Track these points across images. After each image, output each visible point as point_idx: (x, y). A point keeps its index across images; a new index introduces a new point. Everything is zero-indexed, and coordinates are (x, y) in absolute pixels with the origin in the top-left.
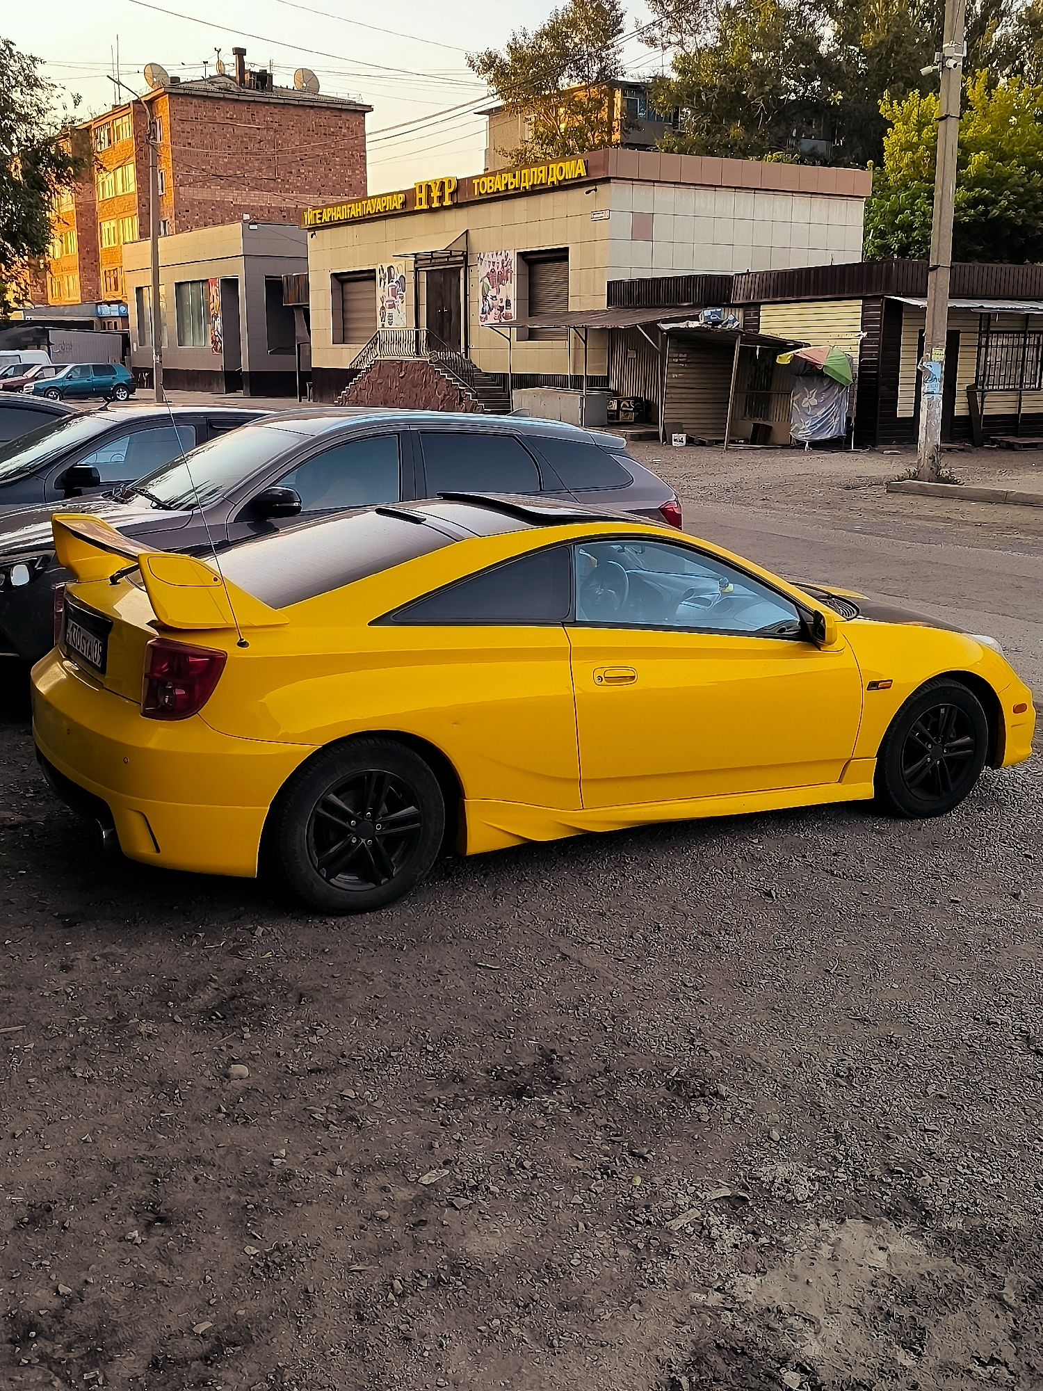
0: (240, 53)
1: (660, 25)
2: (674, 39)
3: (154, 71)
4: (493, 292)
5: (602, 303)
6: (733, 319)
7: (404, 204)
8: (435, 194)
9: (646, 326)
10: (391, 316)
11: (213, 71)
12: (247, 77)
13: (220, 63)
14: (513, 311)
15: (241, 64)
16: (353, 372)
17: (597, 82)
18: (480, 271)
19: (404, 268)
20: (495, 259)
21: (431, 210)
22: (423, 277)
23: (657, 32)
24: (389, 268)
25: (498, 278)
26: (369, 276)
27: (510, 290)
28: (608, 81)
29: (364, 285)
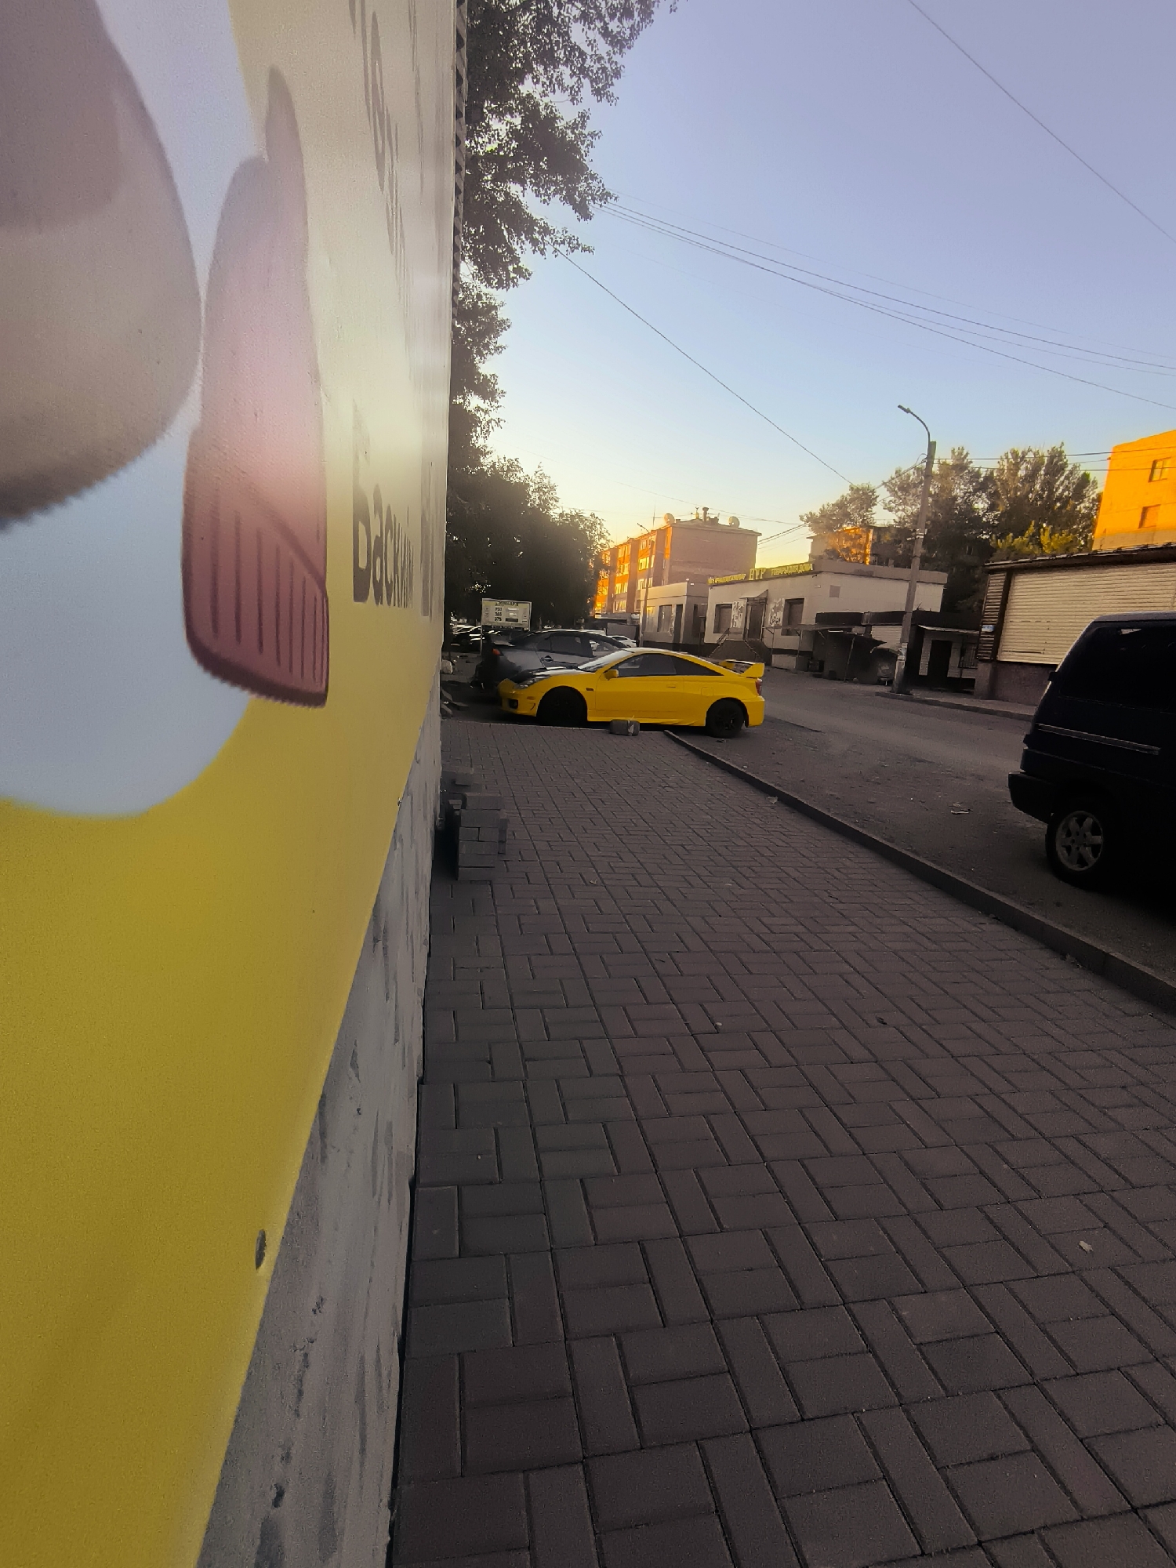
0: (706, 509)
1: (894, 502)
2: (900, 508)
3: (669, 516)
4: (775, 615)
5: (813, 622)
6: (856, 630)
7: (746, 577)
8: (757, 574)
9: (822, 631)
10: (735, 623)
11: (694, 517)
12: (708, 520)
13: (697, 514)
14: (781, 623)
15: (705, 514)
16: (717, 645)
17: (861, 526)
18: (771, 606)
19: (742, 603)
20: (776, 601)
21: (755, 581)
22: (750, 608)
23: (893, 505)
24: (737, 604)
25: (777, 610)
26: (730, 606)
27: (780, 615)
28: (867, 526)
29: (727, 610)
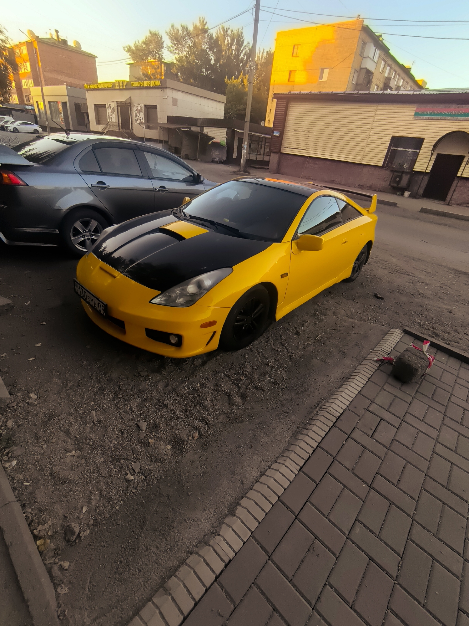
0: (57, 32)
1: (173, 47)
2: (176, 52)
4: (138, 115)
5: (166, 121)
6: (195, 129)
7: (112, 86)
8: (121, 85)
10: (111, 118)
11: (49, 36)
12: (60, 40)
13: (51, 34)
15: (57, 35)
17: (157, 60)
18: (135, 109)
19: (114, 105)
20: (138, 106)
21: (120, 89)
22: (119, 109)
24: (110, 105)
25: (140, 111)
26: (105, 106)
27: (142, 115)
28: (160, 61)
29: (103, 109)
